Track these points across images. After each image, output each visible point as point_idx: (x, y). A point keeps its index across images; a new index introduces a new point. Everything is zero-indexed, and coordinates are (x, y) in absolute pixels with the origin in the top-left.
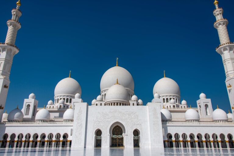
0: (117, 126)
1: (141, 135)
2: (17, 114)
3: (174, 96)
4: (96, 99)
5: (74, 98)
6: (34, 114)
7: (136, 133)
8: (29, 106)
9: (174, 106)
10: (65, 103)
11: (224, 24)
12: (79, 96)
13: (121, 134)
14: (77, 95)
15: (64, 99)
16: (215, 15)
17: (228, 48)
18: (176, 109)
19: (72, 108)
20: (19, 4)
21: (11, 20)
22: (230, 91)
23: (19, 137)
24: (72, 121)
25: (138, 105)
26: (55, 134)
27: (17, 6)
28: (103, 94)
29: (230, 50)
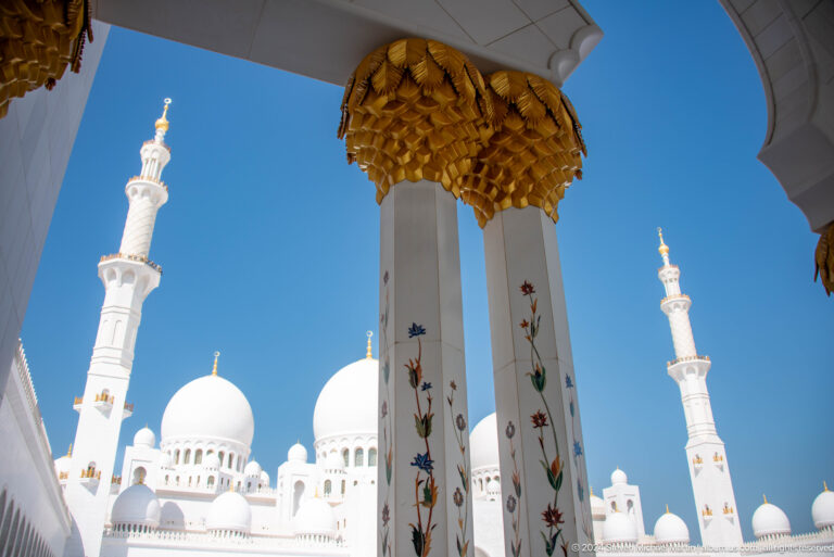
11: (684, 307)
16: (663, 279)
22: (697, 471)
29: (700, 374)
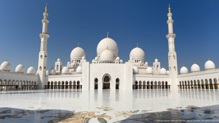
0: (107, 76)
1: (120, 82)
2: (53, 71)
3: (141, 59)
4: (94, 59)
5: (82, 59)
6: (61, 70)
7: (117, 80)
8: (58, 65)
9: (141, 65)
10: (77, 63)
11: (172, 22)
12: (84, 58)
13: (109, 81)
14: (83, 57)
15: (76, 60)
17: (172, 36)
18: (142, 67)
19: (81, 65)
22: (169, 59)
23: (55, 83)
24: (81, 73)
25: (120, 63)
26: (72, 82)
28: (98, 56)
29: (173, 37)
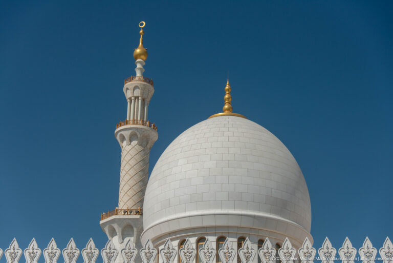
20: (143, 57)
21: (127, 123)
27: (139, 66)
